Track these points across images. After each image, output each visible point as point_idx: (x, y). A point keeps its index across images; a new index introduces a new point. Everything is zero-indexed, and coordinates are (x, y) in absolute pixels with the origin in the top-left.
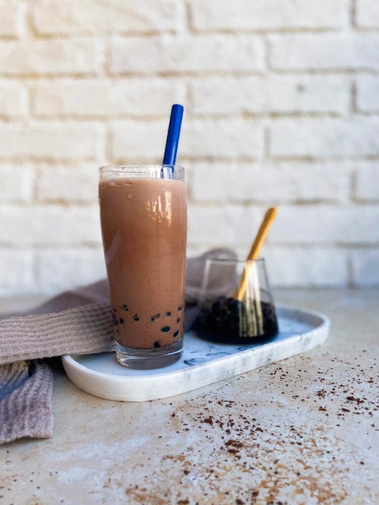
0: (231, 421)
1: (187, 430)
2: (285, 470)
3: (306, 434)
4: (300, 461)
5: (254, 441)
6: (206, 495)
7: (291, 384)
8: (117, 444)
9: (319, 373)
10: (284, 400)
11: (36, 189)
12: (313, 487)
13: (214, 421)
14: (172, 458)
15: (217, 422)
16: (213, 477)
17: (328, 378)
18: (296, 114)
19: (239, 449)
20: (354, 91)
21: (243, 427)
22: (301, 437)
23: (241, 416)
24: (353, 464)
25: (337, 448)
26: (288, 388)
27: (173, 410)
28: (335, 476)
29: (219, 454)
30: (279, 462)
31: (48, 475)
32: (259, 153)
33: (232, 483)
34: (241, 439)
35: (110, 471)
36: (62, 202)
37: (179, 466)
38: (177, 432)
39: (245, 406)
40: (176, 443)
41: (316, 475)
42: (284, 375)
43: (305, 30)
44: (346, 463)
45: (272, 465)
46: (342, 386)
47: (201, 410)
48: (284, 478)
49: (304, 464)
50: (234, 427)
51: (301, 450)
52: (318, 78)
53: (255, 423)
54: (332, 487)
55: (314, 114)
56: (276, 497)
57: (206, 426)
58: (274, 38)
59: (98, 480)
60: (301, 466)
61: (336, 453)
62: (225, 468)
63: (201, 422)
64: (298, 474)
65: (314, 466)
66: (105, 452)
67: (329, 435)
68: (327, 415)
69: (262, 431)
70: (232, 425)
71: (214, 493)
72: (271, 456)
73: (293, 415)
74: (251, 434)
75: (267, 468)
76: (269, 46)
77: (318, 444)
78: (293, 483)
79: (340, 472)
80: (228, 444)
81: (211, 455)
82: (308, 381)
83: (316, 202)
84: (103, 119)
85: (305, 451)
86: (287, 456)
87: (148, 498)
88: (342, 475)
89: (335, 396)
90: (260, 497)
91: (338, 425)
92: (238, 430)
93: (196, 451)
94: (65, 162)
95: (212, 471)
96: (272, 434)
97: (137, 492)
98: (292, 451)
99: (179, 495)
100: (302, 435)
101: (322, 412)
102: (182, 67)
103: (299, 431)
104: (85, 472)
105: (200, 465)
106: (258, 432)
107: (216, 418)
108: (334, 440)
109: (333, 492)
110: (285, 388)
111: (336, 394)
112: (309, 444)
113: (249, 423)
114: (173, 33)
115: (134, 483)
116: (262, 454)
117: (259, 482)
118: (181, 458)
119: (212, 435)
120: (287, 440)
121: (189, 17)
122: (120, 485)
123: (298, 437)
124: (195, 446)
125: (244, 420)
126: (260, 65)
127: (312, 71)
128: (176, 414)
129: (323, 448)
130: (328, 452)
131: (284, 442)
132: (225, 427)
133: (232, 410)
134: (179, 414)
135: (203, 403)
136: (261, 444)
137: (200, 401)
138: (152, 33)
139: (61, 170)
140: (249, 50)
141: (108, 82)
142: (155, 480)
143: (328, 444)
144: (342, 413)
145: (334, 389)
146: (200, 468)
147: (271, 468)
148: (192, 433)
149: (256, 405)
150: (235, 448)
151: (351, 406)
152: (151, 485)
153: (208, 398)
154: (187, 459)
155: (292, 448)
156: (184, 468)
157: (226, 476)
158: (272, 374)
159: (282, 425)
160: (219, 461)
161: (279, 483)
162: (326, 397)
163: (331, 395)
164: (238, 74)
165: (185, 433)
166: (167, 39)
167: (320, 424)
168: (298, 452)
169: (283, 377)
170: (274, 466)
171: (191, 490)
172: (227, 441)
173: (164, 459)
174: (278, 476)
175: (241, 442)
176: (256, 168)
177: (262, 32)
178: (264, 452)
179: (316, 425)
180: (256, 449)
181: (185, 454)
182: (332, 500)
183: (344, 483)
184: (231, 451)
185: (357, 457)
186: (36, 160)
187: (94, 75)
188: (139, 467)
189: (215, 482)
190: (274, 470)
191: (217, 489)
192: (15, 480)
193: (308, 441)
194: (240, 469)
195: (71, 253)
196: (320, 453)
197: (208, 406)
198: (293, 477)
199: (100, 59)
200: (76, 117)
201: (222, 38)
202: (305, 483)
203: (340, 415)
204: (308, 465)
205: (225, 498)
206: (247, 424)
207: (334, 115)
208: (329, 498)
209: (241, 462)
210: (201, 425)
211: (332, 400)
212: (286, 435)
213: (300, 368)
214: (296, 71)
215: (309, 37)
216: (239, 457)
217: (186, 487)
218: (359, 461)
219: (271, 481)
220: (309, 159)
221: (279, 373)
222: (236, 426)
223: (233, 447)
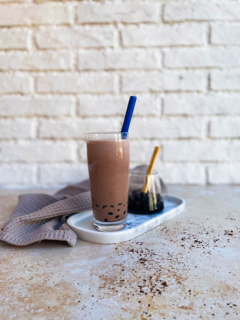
0: (142, 251)
1: (123, 254)
2: (164, 269)
3: (174, 256)
4: (170, 266)
5: (152, 259)
6: (131, 278)
7: (170, 235)
8: (93, 260)
9: (184, 230)
10: (166, 242)
11: (38, 132)
12: (175, 275)
13: (134, 251)
14: (117, 265)
15: (136, 251)
16: (134, 272)
17: (188, 232)
18: (179, 91)
19: (145, 262)
20: (209, 79)
21: (147, 253)
22: (172, 257)
23: (147, 249)
24: (192, 267)
25: (186, 261)
26: (168, 236)
27: (116, 246)
28: (184, 272)
29: (137, 263)
30: (162, 267)
31: (66, 272)
32: (158, 113)
33: (142, 274)
34: (146, 258)
35: (91, 270)
36: (53, 139)
37: (120, 268)
38: (119, 255)
39: (148, 245)
40: (118, 259)
41: (176, 271)
42: (167, 231)
43: (183, 46)
44: (189, 267)
45: (158, 267)
46: (193, 235)
47: (129, 246)
48: (163, 272)
49: (172, 267)
50: (143, 253)
51: (171, 262)
52: (190, 71)
53: (152, 251)
54: (182, 275)
55: (188, 91)
56: (159, 279)
57: (131, 253)
58: (166, 50)
59: (87, 273)
60: (171, 268)
61: (186, 263)
62: (139, 269)
63: (129, 251)
64: (169, 271)
65: (176, 268)
66: (88, 263)
67: (184, 256)
68: (184, 248)
69: (155, 255)
70: (142, 252)
71: (135, 277)
72: (158, 264)
73: (170, 248)
74: (150, 256)
75: (157, 268)
76: (163, 54)
77: (179, 260)
78: (166, 274)
79: (186, 270)
80: (140, 260)
81: (133, 264)
82: (178, 233)
83: (189, 138)
84: (74, 94)
85: (173, 262)
86: (165, 264)
87: (108, 279)
88: (187, 271)
89: (189, 240)
90: (153, 278)
91: (189, 252)
92: (145, 254)
93: (127, 262)
94: (54, 117)
95: (134, 270)
96: (160, 256)
97: (104, 277)
98: (167, 263)
99: (120, 278)
100: (172, 256)
101: (182, 247)
102: (118, 66)
103: (171, 255)
104: (82, 270)
105: (129, 267)
106: (154, 255)
107: (135, 249)
108: (186, 258)
109: (182, 277)
110: (167, 237)
111: (190, 239)
112: (175, 260)
113: (150, 251)
114: (112, 48)
115: (102, 274)
116: (155, 263)
117: (153, 273)
118: (121, 265)
119: (134, 257)
120: (165, 258)
121: (121, 39)
122: (96, 275)
123: (170, 257)
124: (126, 261)
125: (148, 250)
126: (159, 65)
127: (187, 68)
128: (118, 248)
129: (181, 261)
130: (183, 263)
131: (164, 259)
132: (139, 253)
133: (143, 246)
134: (119, 248)
135: (130, 243)
136: (155, 260)
137: (128, 243)
138: (101, 48)
139: (52, 121)
140: (153, 56)
141: (77, 74)
142: (111, 273)
143: (183, 260)
144: (191, 247)
145: (189, 237)
146: (129, 269)
147: (158, 269)
148: (125, 255)
149: (153, 244)
150: (144, 261)
151: (195, 245)
152: (109, 275)
153: (132, 241)
154: (123, 265)
155: (167, 261)
156: (122, 269)
157: (139, 272)
158: (161, 230)
159: (164, 253)
160: (137, 266)
161: (160, 274)
162: (185, 240)
163: (188, 240)
164: (147, 70)
165: (122, 255)
166: (109, 51)
167: (181, 252)
168: (170, 263)
169: (167, 232)
170: (159, 268)
171: (125, 276)
172: (140, 259)
173: (113, 265)
174: (161, 271)
175: (146, 259)
176: (157, 120)
177: (160, 47)
178: (156, 263)
179: (179, 252)
180: (152, 262)
181: (122, 264)
182: (181, 280)
183: (187, 274)
184: (141, 262)
185: (194, 265)
186: (38, 116)
187: (69, 70)
188: (103, 268)
189: (135, 274)
190: (159, 269)
191: (136, 276)
192: (53, 274)
193: (175, 258)
194: (145, 269)
195: (57, 166)
196: (179, 263)
197: (132, 244)
198: (166, 272)
199: (73, 62)
200: (60, 93)
201: (138, 50)
202: (171, 274)
203: (190, 248)
204: (173, 267)
205: (139, 279)
206: (149, 252)
207: (198, 92)
208: (180, 279)
209: (146, 266)
210: (128, 252)
211: (188, 242)
212: (166, 256)
213: (175, 227)
214: (178, 68)
215: (185, 50)
216: (145, 265)
217: (123, 275)
218: (195, 266)
219: (158, 273)
220: (185, 115)
221: (165, 230)
222: (144, 253)
223: (143, 261)
